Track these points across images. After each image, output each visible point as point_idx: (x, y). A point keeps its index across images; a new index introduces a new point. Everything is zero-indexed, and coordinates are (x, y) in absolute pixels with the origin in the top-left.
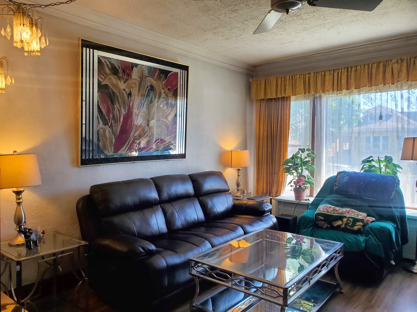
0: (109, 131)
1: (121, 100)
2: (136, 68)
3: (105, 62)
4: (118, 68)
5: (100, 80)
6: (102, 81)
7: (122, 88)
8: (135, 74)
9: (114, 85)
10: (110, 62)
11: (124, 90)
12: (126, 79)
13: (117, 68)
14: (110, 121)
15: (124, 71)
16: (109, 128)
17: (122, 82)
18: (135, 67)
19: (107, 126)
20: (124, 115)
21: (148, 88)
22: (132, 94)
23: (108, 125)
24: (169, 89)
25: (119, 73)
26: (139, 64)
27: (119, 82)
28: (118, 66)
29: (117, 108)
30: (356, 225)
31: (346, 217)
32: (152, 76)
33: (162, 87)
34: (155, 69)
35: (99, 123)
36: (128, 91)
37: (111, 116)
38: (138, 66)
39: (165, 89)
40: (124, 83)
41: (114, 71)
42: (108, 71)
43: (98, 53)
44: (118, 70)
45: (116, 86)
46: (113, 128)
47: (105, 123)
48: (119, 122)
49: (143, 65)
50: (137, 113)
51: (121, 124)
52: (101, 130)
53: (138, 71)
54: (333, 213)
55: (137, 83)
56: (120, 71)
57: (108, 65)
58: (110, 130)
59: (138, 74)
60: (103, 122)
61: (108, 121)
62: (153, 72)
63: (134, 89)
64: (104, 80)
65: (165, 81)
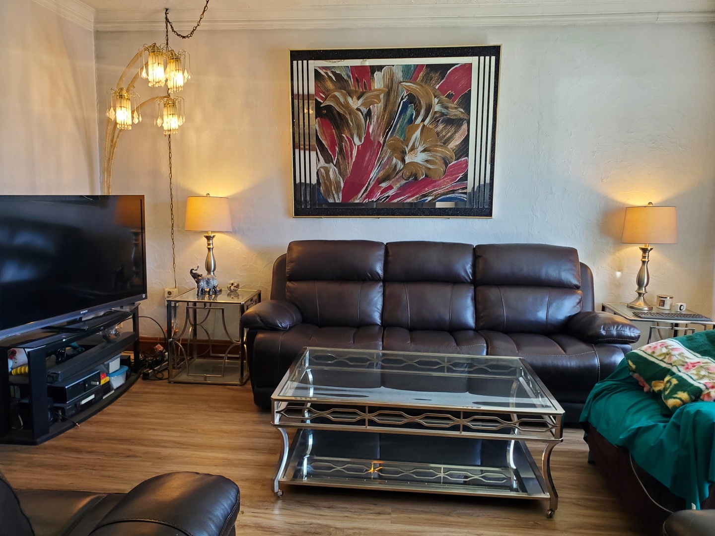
0: (335, 171)
1: (353, 124)
2: (379, 73)
3: (327, 73)
4: (348, 79)
5: (319, 100)
6: (322, 102)
7: (355, 107)
8: (379, 82)
9: (342, 104)
10: (334, 73)
11: (358, 109)
12: (361, 92)
13: (345, 77)
14: (336, 158)
15: (357, 80)
16: (335, 168)
17: (355, 98)
18: (378, 71)
19: (331, 164)
20: (358, 146)
21: (404, 100)
22: (372, 114)
23: (333, 164)
24: (449, 96)
25: (350, 85)
26: (385, 66)
27: (350, 100)
28: (348, 75)
29: (347, 137)
30: (675, 396)
32: (413, 79)
33: (434, 94)
34: (419, 67)
35: (319, 160)
36: (365, 110)
37: (337, 149)
38: (383, 70)
39: (442, 97)
40: (359, 98)
41: (341, 84)
42: (330, 85)
43: (314, 64)
44: (346, 81)
45: (347, 106)
46: (341, 166)
47: (328, 160)
48: (350, 158)
49: (393, 66)
50: (382, 142)
51: (354, 160)
52: (322, 170)
53: (384, 77)
55: (382, 96)
56: (351, 82)
57: (330, 77)
59: (384, 82)
60: (325, 159)
61: (333, 157)
62: (414, 72)
63: (376, 105)
64: (325, 99)
65: (440, 84)
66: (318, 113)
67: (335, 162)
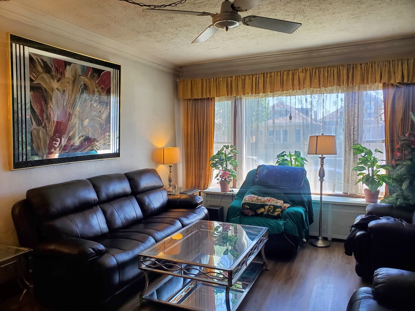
0: (43, 132)
1: (55, 99)
3: (37, 59)
4: (51, 67)
5: (33, 78)
6: (34, 80)
7: (56, 87)
8: (68, 73)
9: (48, 84)
10: (42, 60)
11: (57, 89)
12: (59, 77)
13: (50, 66)
14: (44, 122)
15: (57, 70)
16: (43, 129)
17: (56, 81)
18: (69, 65)
20: (58, 115)
21: (82, 87)
22: (66, 93)
23: (42, 126)
24: (102, 88)
25: (52, 72)
26: (73, 63)
27: (52, 82)
28: (51, 64)
29: (51, 108)
30: (276, 211)
31: (267, 205)
32: (86, 75)
33: (95, 86)
34: (89, 68)
35: (32, 124)
36: (62, 90)
37: (45, 116)
38: (71, 65)
39: (99, 88)
40: (58, 81)
41: (47, 69)
42: (40, 69)
43: (29, 50)
44: (50, 68)
46: (47, 128)
47: (39, 123)
48: (53, 122)
49: (76, 64)
50: (71, 113)
51: (55, 124)
52: (35, 131)
53: (71, 70)
54: (257, 202)
55: (71, 82)
56: (53, 69)
57: (39, 63)
58: (44, 131)
59: (72, 73)
60: (36, 123)
61: (42, 121)
62: (87, 69)
63: (67, 87)
64: (36, 78)
65: (98, 80)
66: (32, 88)
67: (43, 125)
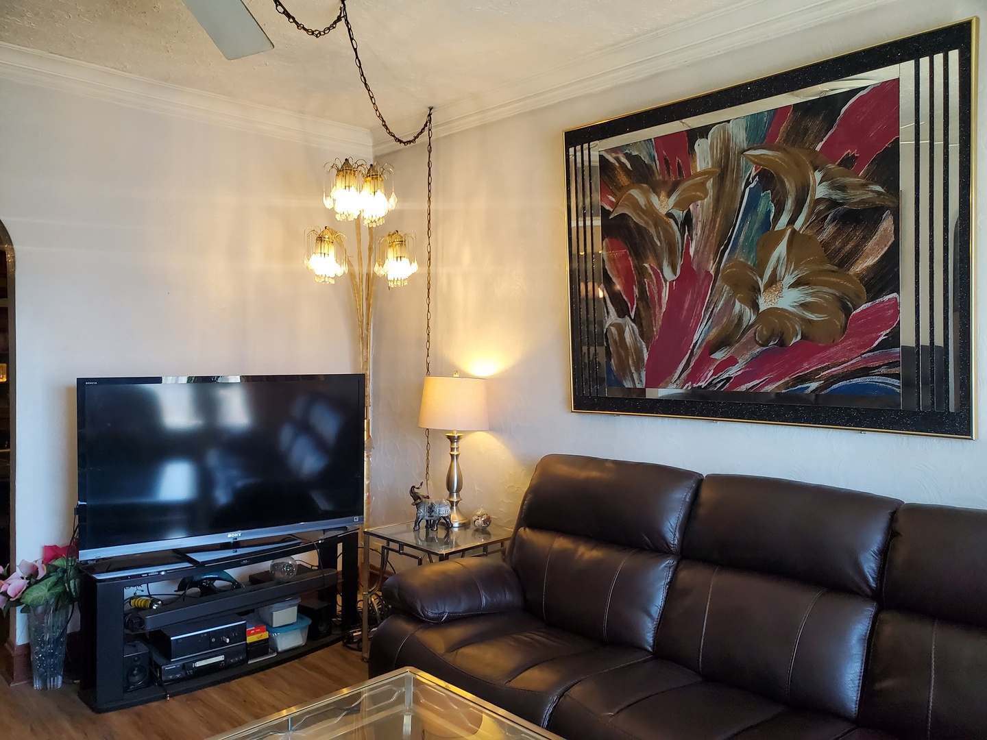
0: (633, 330)
1: (661, 243)
2: (703, 140)
3: (617, 159)
4: (651, 162)
5: (608, 208)
6: (612, 210)
7: (663, 211)
8: (703, 157)
9: (642, 210)
10: (629, 156)
11: (670, 215)
12: (673, 182)
13: (647, 161)
14: (635, 306)
15: (666, 163)
16: (633, 324)
17: (663, 194)
18: (702, 137)
19: (627, 318)
20: (671, 283)
21: (752, 186)
22: (694, 220)
23: (630, 318)
24: (847, 162)
25: (654, 173)
26: (714, 125)
27: (654, 199)
28: (650, 155)
29: (652, 268)
32: (767, 141)
33: (811, 163)
34: (779, 113)
35: (608, 312)
36: (680, 214)
37: (636, 290)
38: (710, 133)
39: (830, 166)
40: (669, 195)
41: (641, 173)
42: (623, 179)
43: (599, 147)
44: (649, 167)
45: (650, 212)
46: (643, 321)
47: (622, 311)
48: (657, 306)
49: (728, 121)
50: (712, 272)
51: (664, 310)
52: (613, 329)
53: (711, 147)
55: (709, 184)
56: (657, 166)
57: (622, 165)
58: (635, 327)
59: (712, 156)
60: (617, 311)
61: (629, 305)
62: (770, 124)
63: (699, 202)
64: (615, 205)
65: (825, 139)
66: (607, 230)
67: (632, 315)
